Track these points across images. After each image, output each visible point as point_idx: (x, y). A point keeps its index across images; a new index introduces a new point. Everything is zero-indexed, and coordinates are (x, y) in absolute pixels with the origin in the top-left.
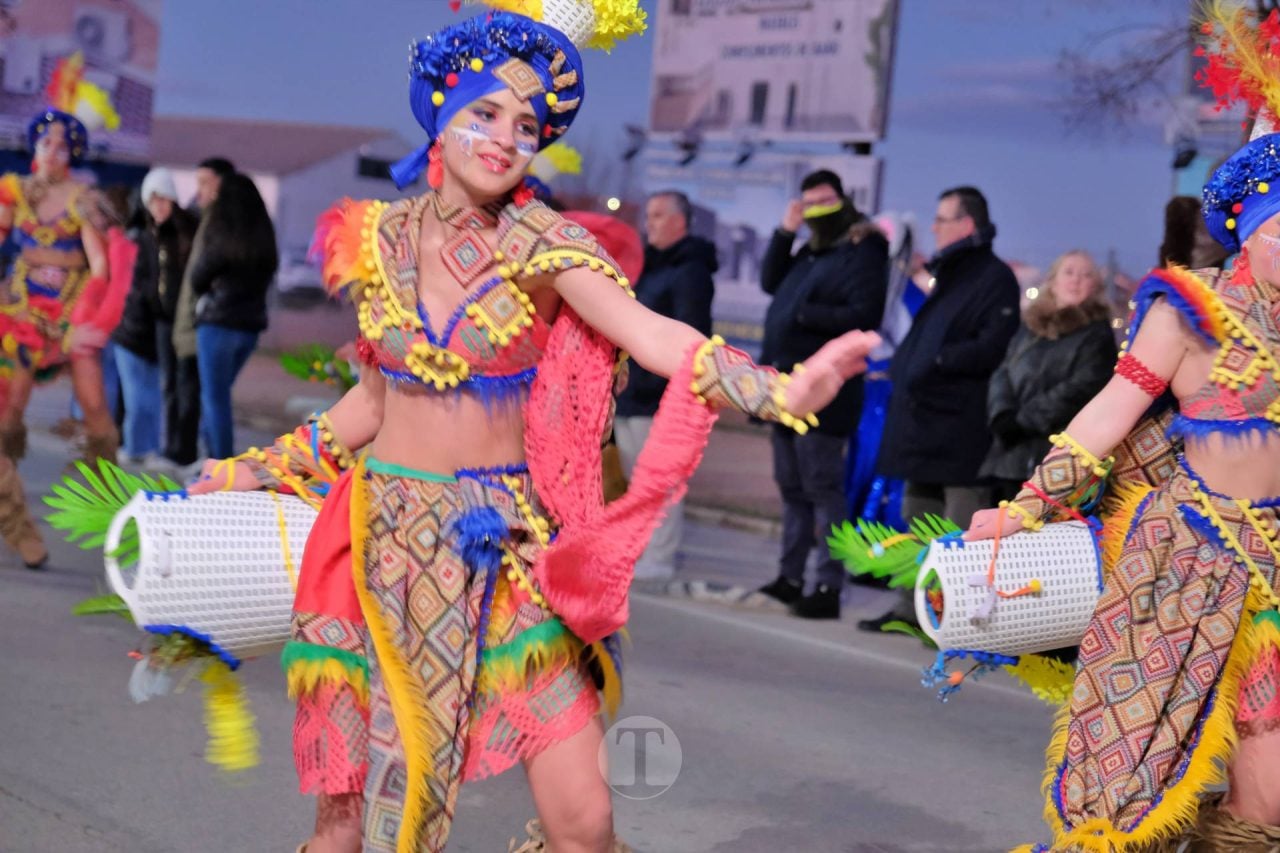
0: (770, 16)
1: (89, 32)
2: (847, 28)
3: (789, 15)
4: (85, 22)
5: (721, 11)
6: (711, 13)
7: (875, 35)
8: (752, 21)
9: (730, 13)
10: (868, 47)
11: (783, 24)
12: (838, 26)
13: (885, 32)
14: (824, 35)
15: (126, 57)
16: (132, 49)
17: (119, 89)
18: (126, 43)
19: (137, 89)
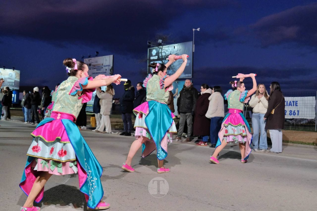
0: (97, 69)
2: (107, 70)
3: (100, 69)
5: (92, 69)
6: (91, 69)
7: (111, 71)
8: (96, 70)
9: (93, 69)
10: (110, 72)
11: (99, 70)
12: (106, 70)
13: (112, 70)
14: (105, 71)
15: (15, 78)
16: (16, 77)
17: (15, 81)
18: (15, 76)
19: (17, 82)
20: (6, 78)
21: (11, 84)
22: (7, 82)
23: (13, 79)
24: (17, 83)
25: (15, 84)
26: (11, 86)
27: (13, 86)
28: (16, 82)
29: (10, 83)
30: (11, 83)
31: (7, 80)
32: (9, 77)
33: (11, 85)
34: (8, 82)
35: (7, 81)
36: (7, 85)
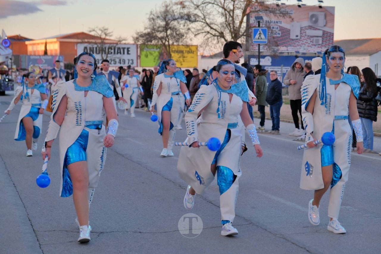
1: (314, 19)
4: (313, 16)
15: (325, 26)
16: (326, 23)
17: (323, 34)
18: (325, 21)
19: (329, 34)
20: (305, 27)
21: (314, 41)
22: (306, 37)
23: (319, 29)
24: (328, 39)
25: (323, 41)
26: (315, 45)
27: (319, 45)
28: (325, 36)
29: (312, 39)
30: (315, 38)
31: (305, 32)
32: (311, 24)
33: (314, 43)
34: (308, 36)
35: (306, 35)
36: (306, 43)
